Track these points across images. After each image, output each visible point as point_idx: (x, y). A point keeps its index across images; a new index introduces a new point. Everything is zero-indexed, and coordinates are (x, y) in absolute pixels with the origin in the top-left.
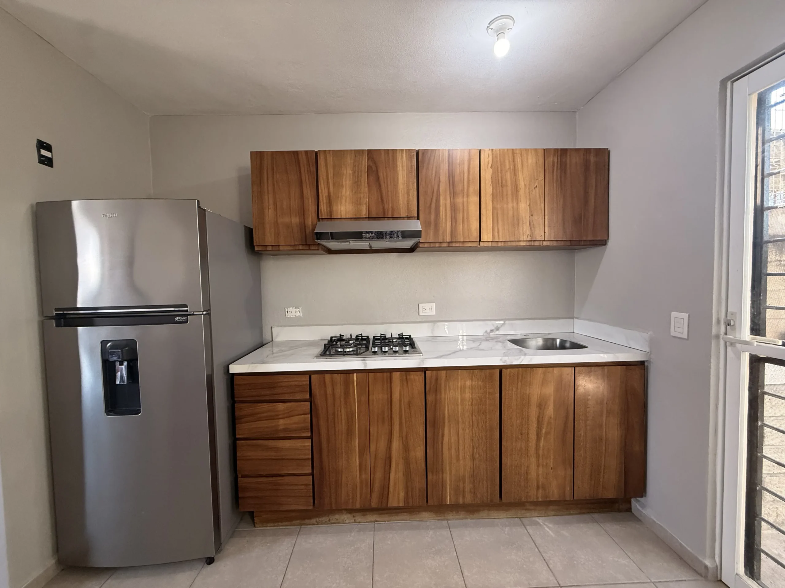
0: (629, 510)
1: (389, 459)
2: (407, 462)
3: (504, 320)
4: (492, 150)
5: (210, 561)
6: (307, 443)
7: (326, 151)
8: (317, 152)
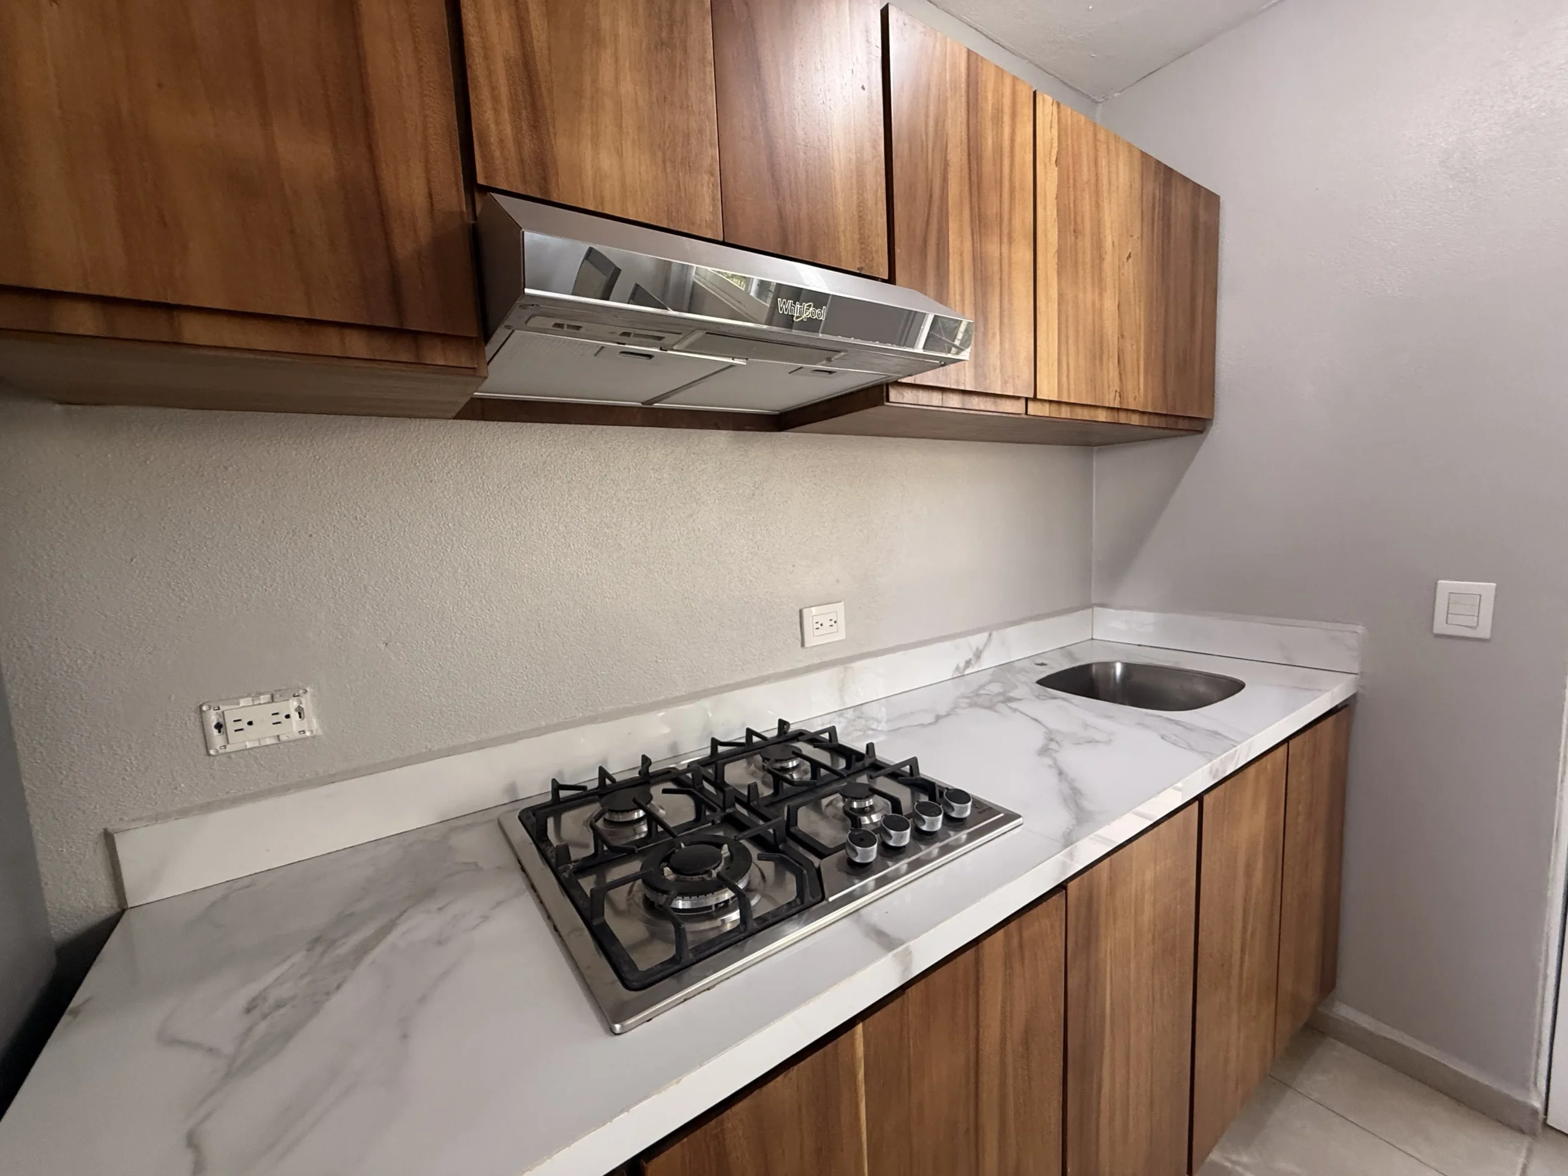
3: (990, 629)
4: (1054, 103)
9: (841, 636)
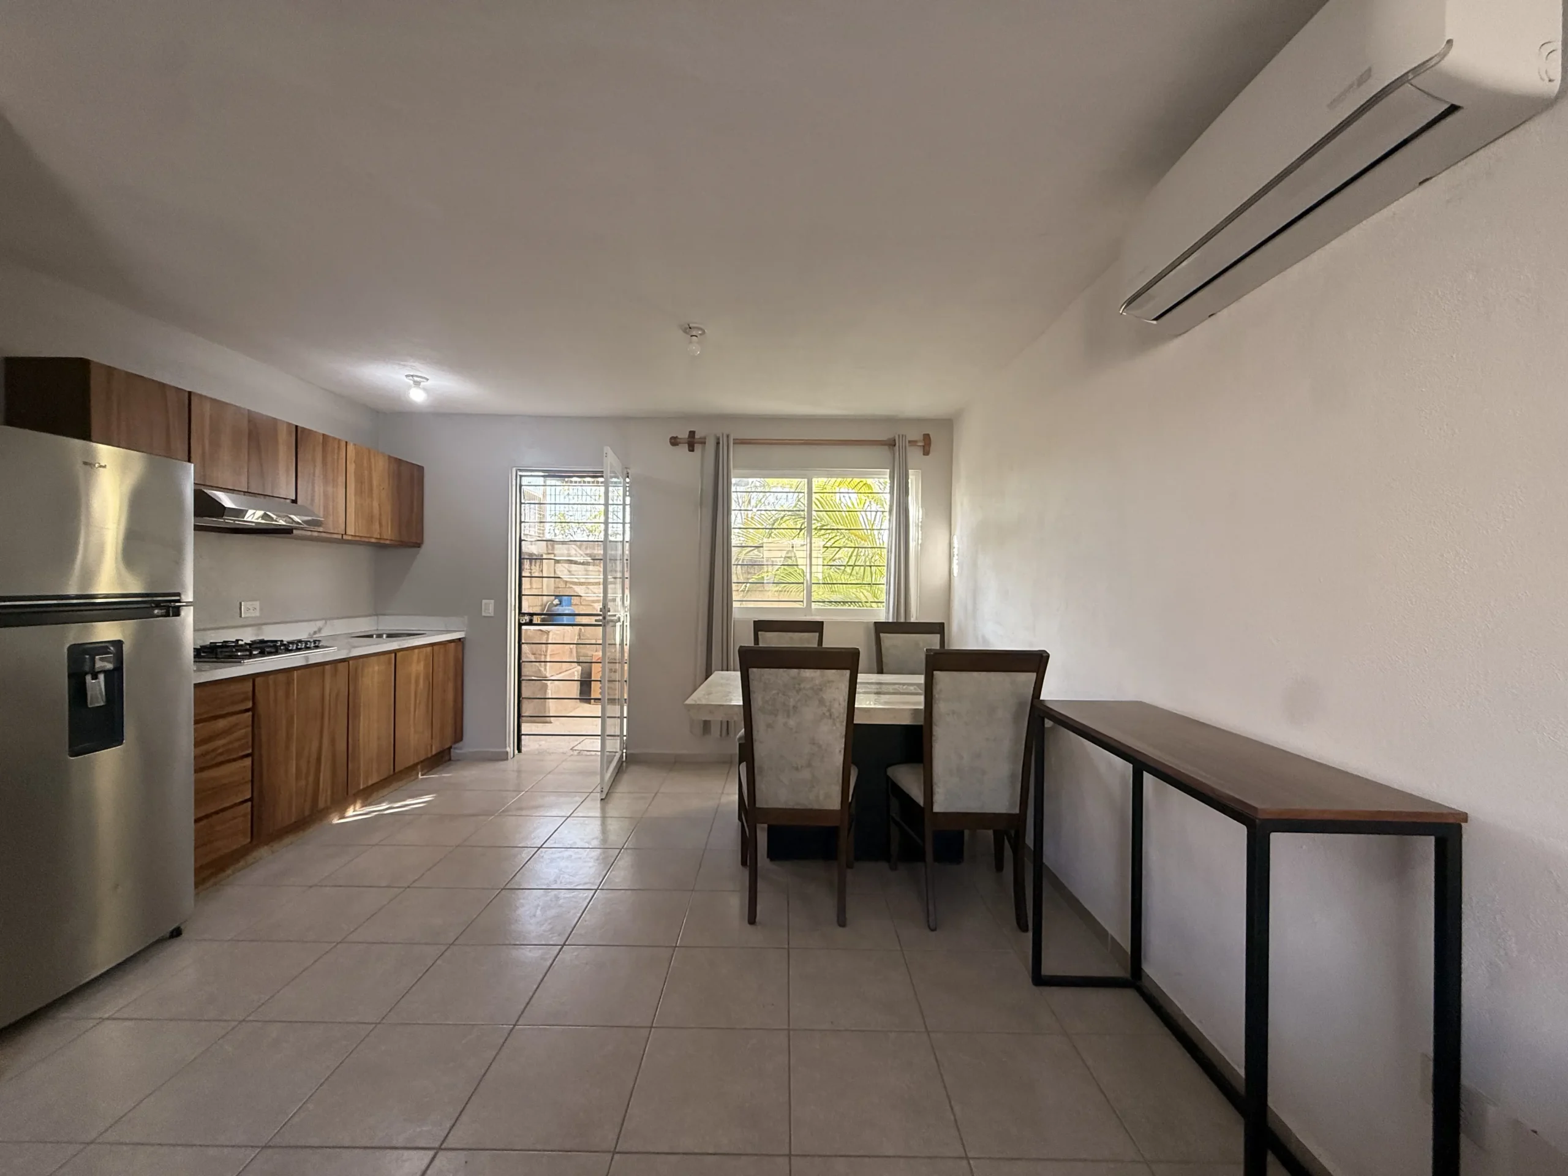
0: (450, 760)
2: (334, 759)
3: (326, 619)
4: (355, 445)
5: (177, 933)
6: (248, 762)
7: (201, 396)
8: (190, 393)
9: (257, 614)
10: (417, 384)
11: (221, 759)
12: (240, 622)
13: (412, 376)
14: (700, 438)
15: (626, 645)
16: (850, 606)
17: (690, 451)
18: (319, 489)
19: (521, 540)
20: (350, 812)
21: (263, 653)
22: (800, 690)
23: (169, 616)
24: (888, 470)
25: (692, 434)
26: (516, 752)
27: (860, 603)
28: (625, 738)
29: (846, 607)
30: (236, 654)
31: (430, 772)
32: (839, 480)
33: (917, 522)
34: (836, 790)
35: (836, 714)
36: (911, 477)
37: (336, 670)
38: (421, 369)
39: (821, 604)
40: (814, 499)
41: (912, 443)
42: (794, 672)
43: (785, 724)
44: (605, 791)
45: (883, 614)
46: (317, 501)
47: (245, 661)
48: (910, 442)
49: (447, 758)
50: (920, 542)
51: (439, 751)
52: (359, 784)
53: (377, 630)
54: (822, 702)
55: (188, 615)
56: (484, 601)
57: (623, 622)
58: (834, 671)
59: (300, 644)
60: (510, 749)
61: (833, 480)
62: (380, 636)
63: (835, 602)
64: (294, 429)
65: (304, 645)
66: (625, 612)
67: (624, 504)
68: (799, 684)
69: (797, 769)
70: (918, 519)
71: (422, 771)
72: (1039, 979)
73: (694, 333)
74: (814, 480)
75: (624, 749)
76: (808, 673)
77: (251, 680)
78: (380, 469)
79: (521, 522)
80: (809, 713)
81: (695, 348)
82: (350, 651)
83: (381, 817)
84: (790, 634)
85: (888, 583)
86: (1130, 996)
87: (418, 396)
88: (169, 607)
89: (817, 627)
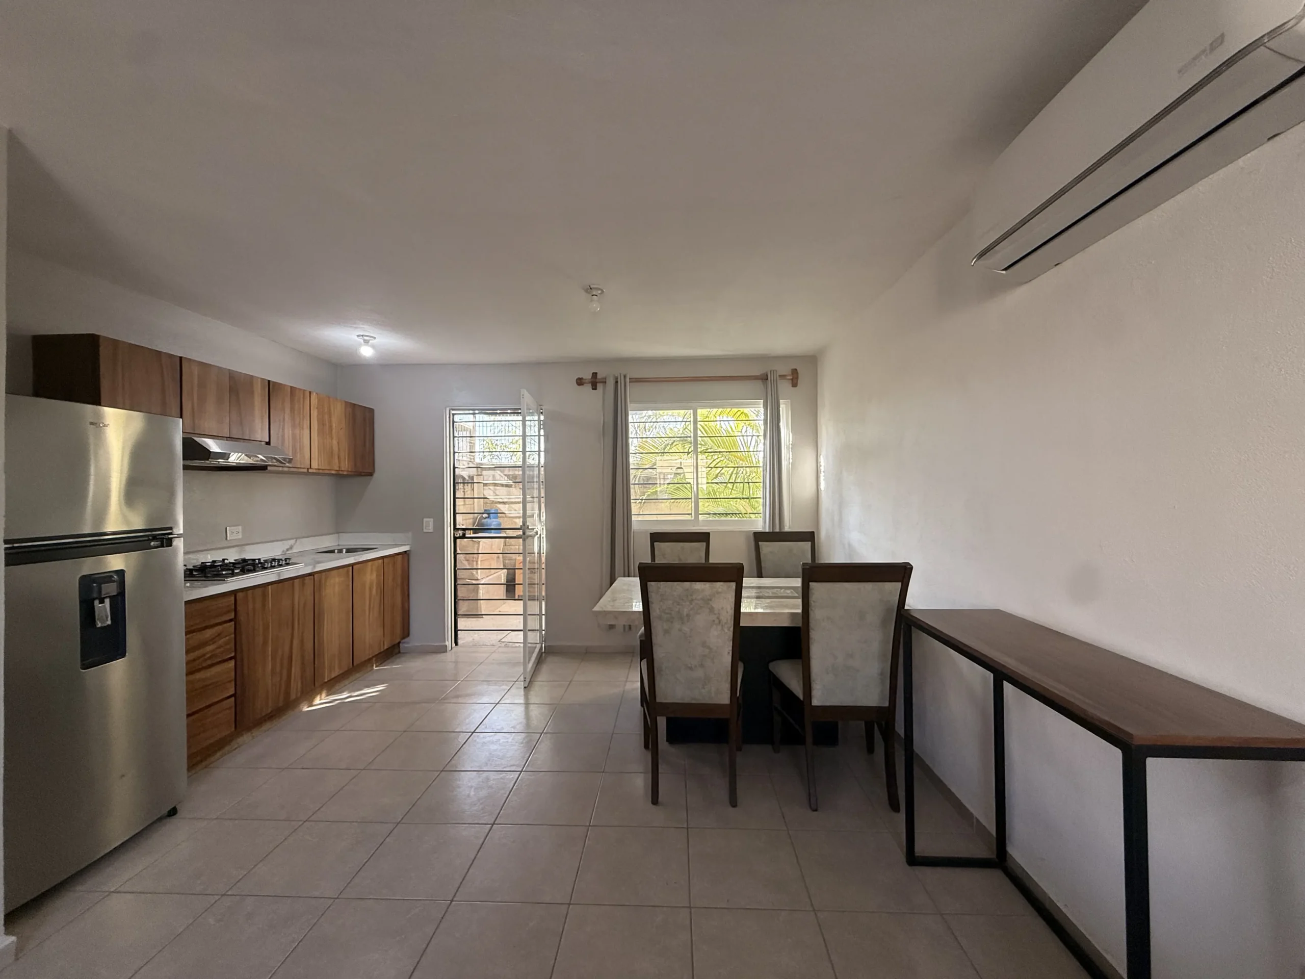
0: (399, 652)
1: (291, 658)
2: (303, 657)
3: (297, 539)
4: (317, 394)
5: (173, 812)
6: (232, 664)
7: (190, 360)
8: (181, 358)
9: (240, 537)
10: (366, 342)
11: (209, 662)
12: (225, 544)
13: (362, 336)
14: (603, 379)
15: (543, 553)
16: (731, 517)
17: (593, 389)
18: (288, 432)
19: (454, 468)
20: (317, 701)
21: (244, 571)
22: (692, 600)
23: (163, 547)
24: (762, 401)
25: (595, 375)
26: (454, 645)
27: (740, 515)
28: (544, 632)
29: (729, 518)
30: (221, 573)
31: (383, 664)
32: (720, 410)
33: (788, 444)
34: (726, 687)
35: (724, 621)
36: (781, 406)
37: (303, 584)
38: (368, 330)
39: (708, 516)
40: (699, 426)
41: (782, 377)
42: (687, 584)
43: (680, 630)
44: (528, 680)
45: (761, 524)
46: (286, 442)
47: (228, 579)
48: (780, 376)
49: (397, 651)
50: (791, 461)
51: (390, 646)
52: (324, 679)
53: (339, 545)
54: (711, 610)
55: (179, 544)
56: (425, 520)
57: (540, 535)
58: (722, 583)
59: (273, 562)
60: (449, 643)
61: (715, 410)
62: (340, 551)
63: (719, 514)
64: (267, 383)
65: (277, 563)
66: (542, 526)
67: (539, 436)
68: (691, 595)
69: (691, 668)
70: (789, 441)
71: (376, 663)
72: (913, 859)
73: (594, 293)
74: (699, 411)
75: (543, 642)
76: (698, 586)
77: (233, 595)
78: (338, 412)
79: (454, 453)
80: (701, 619)
81: (596, 306)
82: (314, 567)
83: (343, 704)
84: (681, 544)
85: (764, 498)
86: (996, 876)
87: (367, 352)
88: (163, 538)
89: (704, 537)
